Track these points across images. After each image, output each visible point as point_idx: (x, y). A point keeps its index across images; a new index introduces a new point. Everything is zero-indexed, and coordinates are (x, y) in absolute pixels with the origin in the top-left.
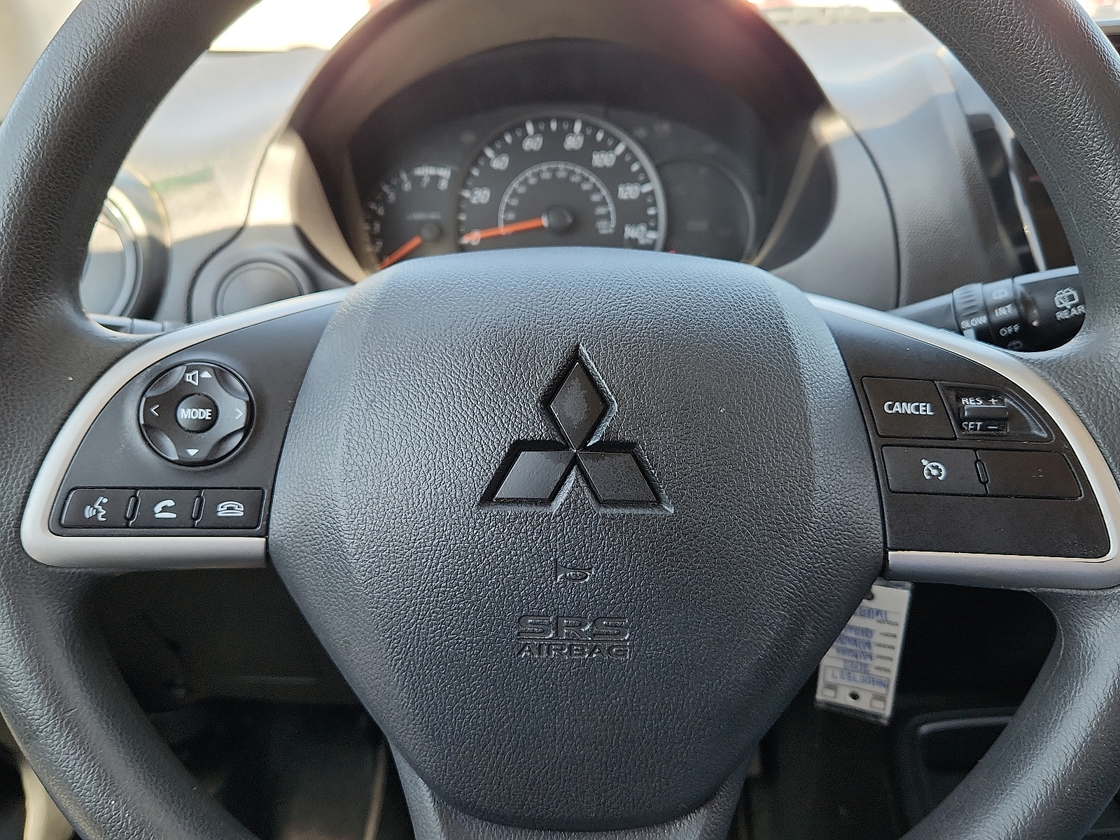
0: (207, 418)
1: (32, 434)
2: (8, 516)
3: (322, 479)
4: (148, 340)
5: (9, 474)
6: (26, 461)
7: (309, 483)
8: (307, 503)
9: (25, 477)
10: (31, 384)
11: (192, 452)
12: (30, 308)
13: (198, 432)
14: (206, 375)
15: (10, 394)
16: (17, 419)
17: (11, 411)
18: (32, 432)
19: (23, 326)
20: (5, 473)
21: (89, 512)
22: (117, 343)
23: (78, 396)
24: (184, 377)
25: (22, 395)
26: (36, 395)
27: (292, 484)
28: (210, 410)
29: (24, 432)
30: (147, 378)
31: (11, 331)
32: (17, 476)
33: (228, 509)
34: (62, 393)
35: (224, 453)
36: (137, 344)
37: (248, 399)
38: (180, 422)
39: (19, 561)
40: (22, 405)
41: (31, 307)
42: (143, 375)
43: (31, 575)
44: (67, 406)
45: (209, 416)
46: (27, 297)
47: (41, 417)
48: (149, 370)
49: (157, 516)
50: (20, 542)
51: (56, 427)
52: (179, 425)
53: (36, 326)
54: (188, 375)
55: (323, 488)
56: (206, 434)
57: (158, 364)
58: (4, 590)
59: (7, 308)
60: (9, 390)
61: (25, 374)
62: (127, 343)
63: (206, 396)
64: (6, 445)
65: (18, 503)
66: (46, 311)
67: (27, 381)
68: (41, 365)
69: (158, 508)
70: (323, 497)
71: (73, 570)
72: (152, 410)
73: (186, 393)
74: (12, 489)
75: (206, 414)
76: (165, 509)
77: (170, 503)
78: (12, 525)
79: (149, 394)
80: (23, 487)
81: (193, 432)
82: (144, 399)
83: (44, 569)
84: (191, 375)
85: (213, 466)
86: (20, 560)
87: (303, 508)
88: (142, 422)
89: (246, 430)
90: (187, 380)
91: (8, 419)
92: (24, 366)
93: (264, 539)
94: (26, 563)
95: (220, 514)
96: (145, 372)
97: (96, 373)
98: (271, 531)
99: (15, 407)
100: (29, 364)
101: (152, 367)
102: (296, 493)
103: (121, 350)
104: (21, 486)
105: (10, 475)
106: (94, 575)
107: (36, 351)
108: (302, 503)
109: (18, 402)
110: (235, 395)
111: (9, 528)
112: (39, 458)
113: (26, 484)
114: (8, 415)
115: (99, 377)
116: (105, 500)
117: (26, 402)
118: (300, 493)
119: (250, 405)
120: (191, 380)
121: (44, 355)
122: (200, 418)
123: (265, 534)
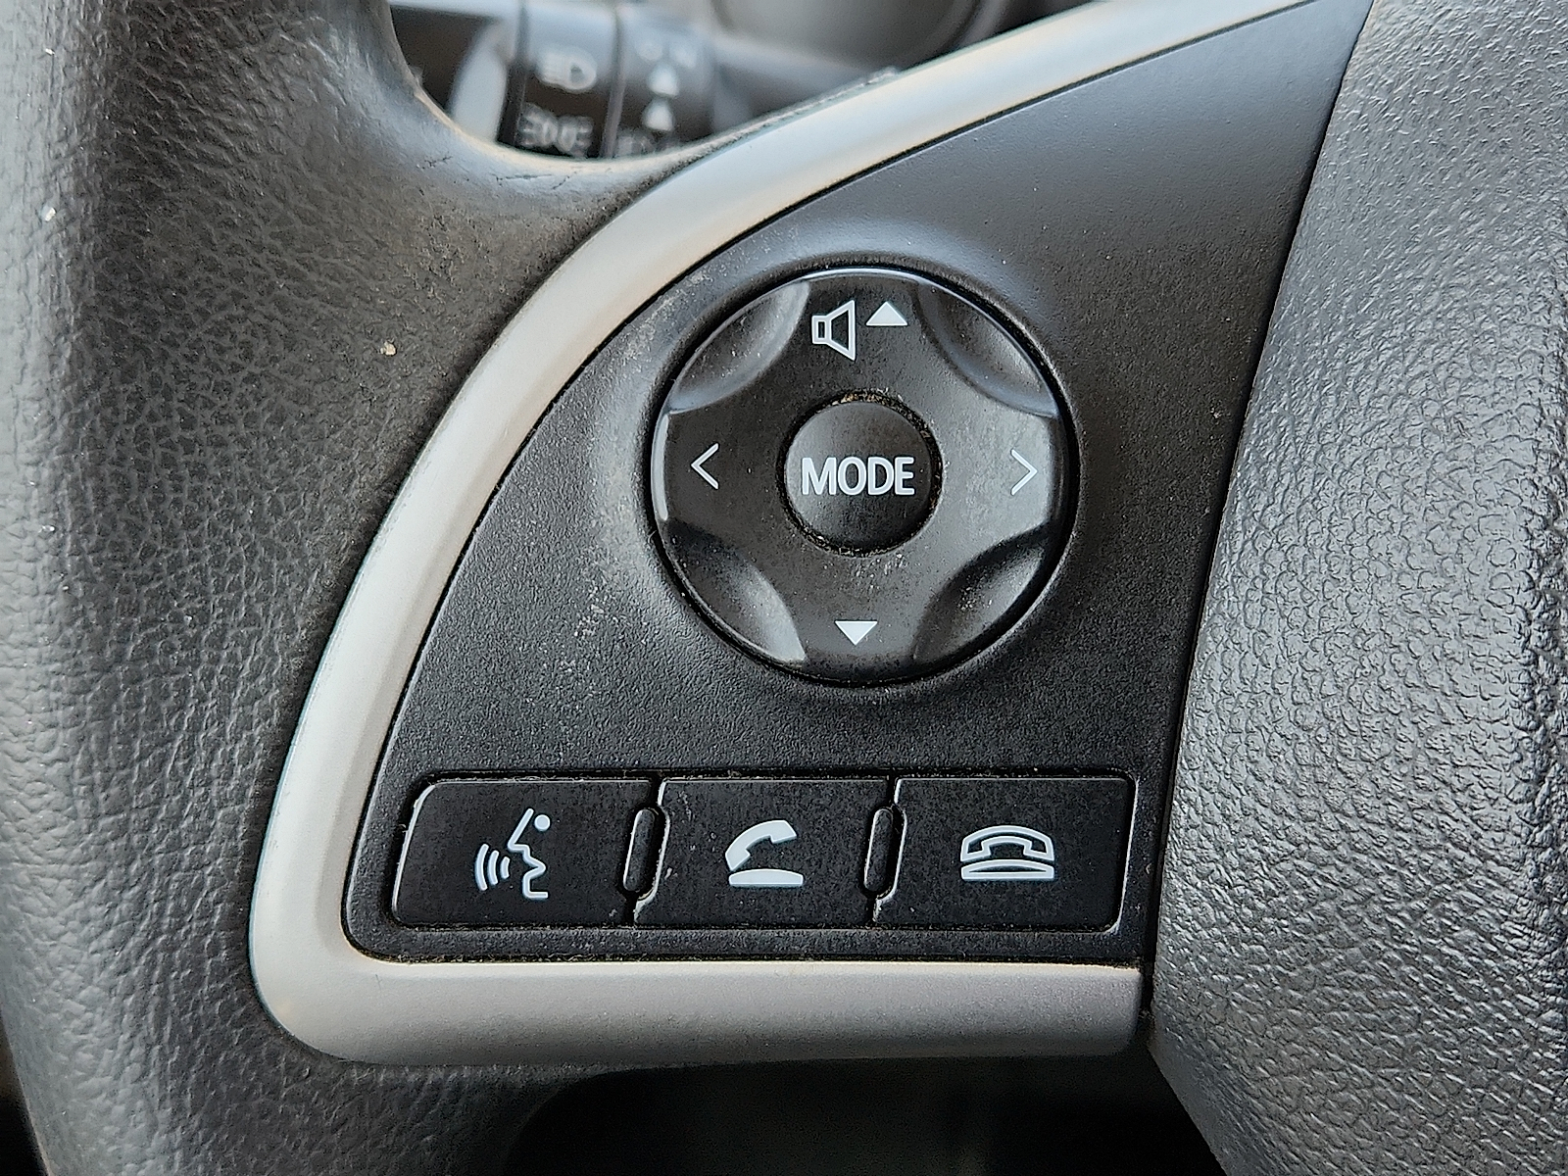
0: (900, 491)
1: (267, 574)
2: (200, 887)
3: (1421, 759)
4: (649, 185)
5: (195, 729)
6: (253, 678)
7: (1355, 768)
8: (1343, 850)
9: (251, 739)
10: (251, 378)
11: (856, 631)
12: (229, 81)
13: (865, 548)
14: (887, 316)
15: (177, 419)
16: (209, 518)
17: (186, 486)
18: (262, 561)
19: (208, 149)
20: (179, 726)
21: (488, 868)
22: (543, 202)
23: (419, 416)
24: (804, 328)
25: (224, 420)
26: (270, 422)
27: (1266, 766)
28: (910, 460)
29: (235, 565)
30: (666, 336)
31: (168, 173)
32: (221, 734)
33: (999, 852)
34: (362, 409)
35: (974, 632)
36: (611, 199)
37: (1053, 410)
38: (801, 508)
39: (248, 1052)
40: (226, 461)
41: (234, 72)
42: (647, 324)
43: (292, 1098)
44: (383, 460)
45: (906, 483)
46: (217, 36)
47: (294, 503)
48: (667, 302)
49: (735, 880)
50: (248, 978)
51: (347, 539)
52: (794, 519)
53: (258, 148)
54: (816, 319)
55: (1427, 798)
56: (897, 553)
57: (697, 277)
58: (205, 1161)
59: (153, 83)
60: (175, 404)
61: (226, 342)
62: (576, 197)
63: (891, 402)
64: (177, 619)
65: (232, 835)
66: (284, 88)
67: (235, 368)
68: (281, 303)
69: (737, 852)
70: (1433, 837)
71: (435, 1075)
72: (696, 465)
73: (811, 392)
74: (209, 783)
75: (898, 475)
76: (763, 855)
77: (780, 831)
78: (216, 919)
79: (684, 401)
80: (247, 776)
81: (849, 545)
82: (663, 425)
83: (333, 1074)
84: (828, 319)
85: (932, 683)
86: (250, 1046)
87: (1324, 871)
88: (662, 513)
89: (1049, 538)
90: (816, 340)
91: (177, 517)
92: (222, 307)
93: (1132, 973)
94: (273, 1058)
95: (967, 874)
96: (653, 313)
97: (478, 318)
98: (1164, 942)
99: (199, 472)
100: (237, 297)
101: (678, 290)
102: (1286, 801)
103: (559, 227)
104: (238, 771)
105: (198, 730)
106: (506, 1089)
107: (260, 248)
108: (1318, 850)
109: (209, 450)
110: (998, 391)
111: (207, 930)
112: (296, 663)
113: (257, 763)
114: (177, 503)
115: (488, 338)
116: (543, 823)
117: (239, 449)
118: (1309, 806)
119: (1063, 432)
120: (828, 340)
121: (290, 263)
122: (873, 491)
123: (1140, 948)
